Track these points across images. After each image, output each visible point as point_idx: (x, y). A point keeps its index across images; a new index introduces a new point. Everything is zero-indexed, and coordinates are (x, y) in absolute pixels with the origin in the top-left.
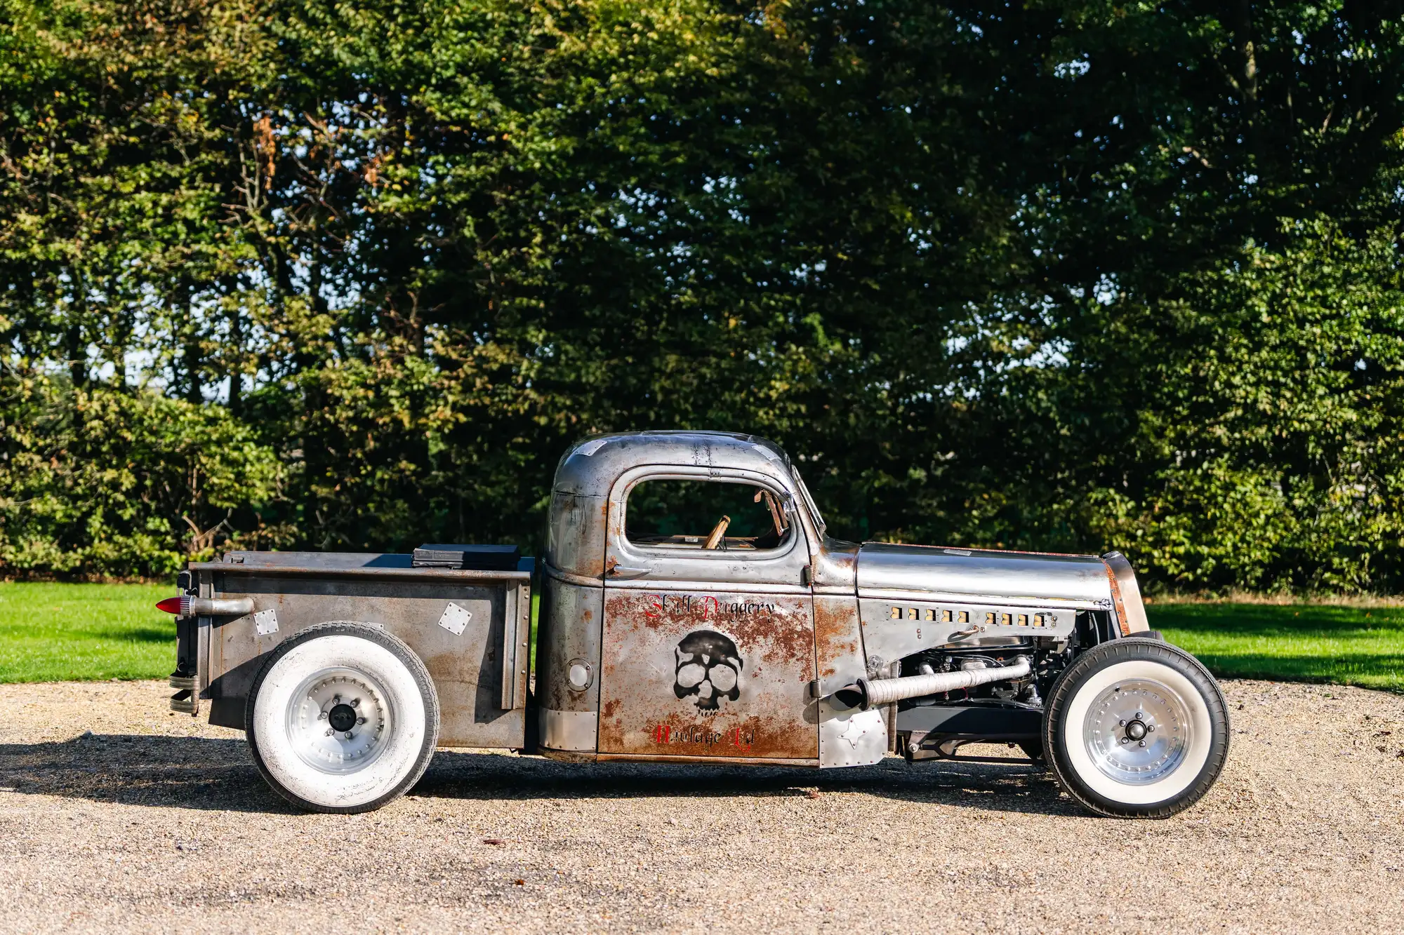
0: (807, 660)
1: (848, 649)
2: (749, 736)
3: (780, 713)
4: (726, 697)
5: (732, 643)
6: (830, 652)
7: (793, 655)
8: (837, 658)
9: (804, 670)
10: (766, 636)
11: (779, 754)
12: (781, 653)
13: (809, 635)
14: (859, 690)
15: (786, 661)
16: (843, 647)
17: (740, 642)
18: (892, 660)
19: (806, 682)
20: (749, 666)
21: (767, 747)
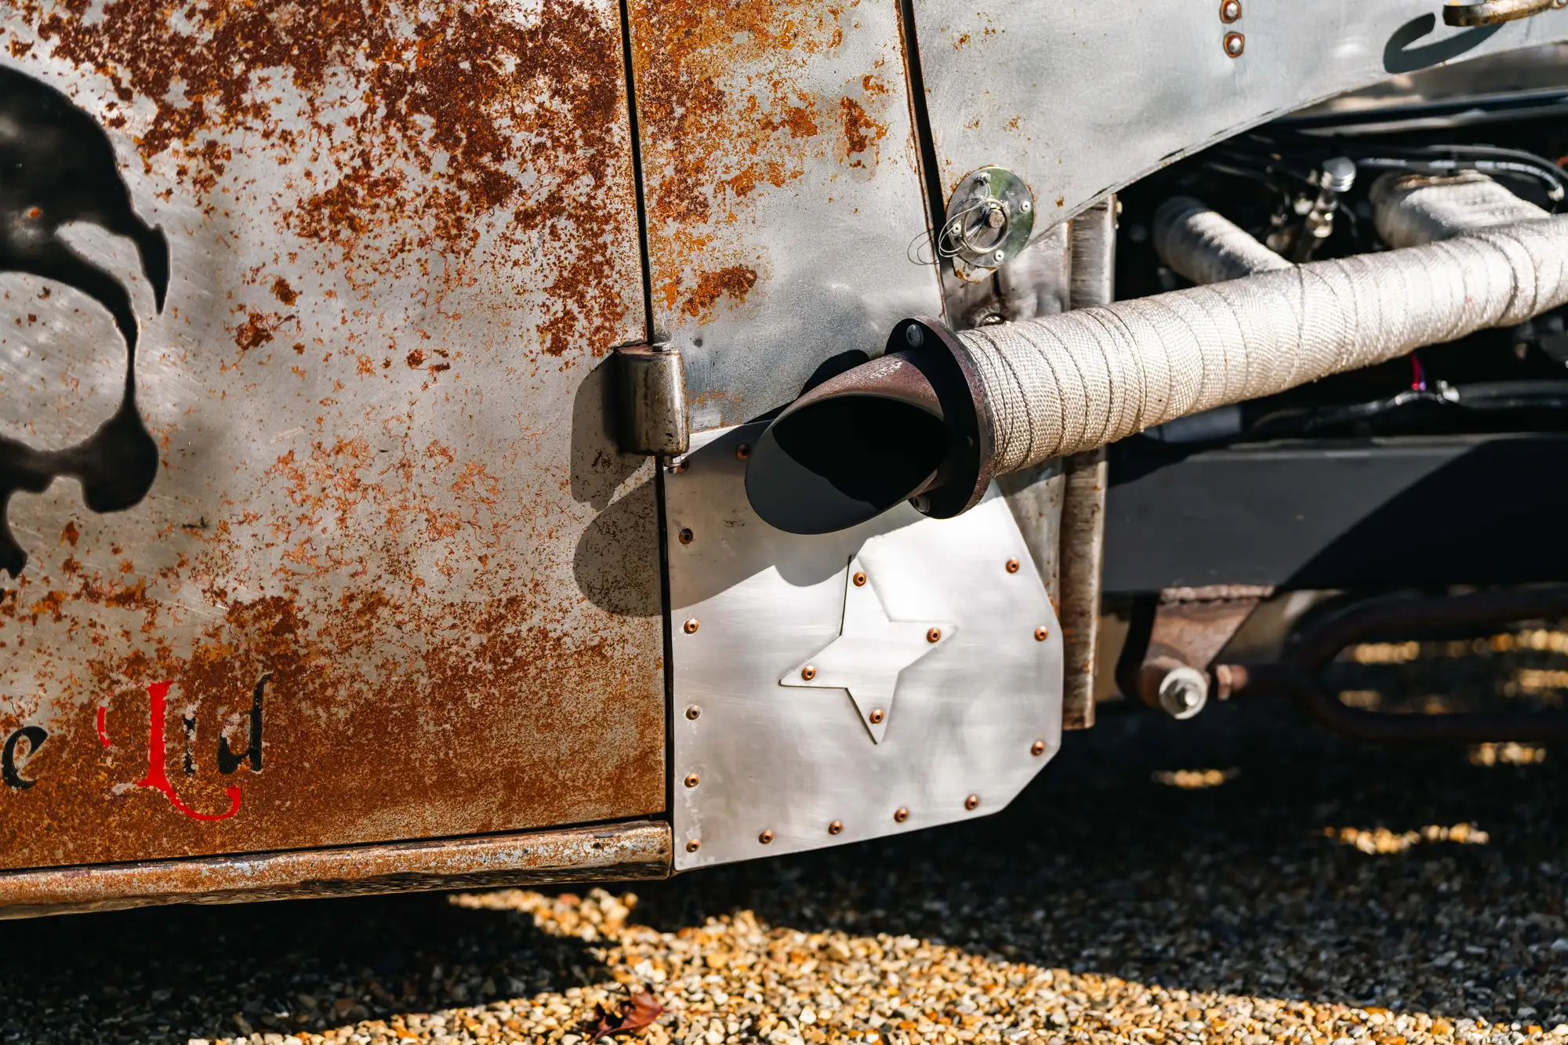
0: (588, 217)
1: (832, 136)
2: (233, 727)
3: (427, 565)
4: (66, 487)
5: (82, 121)
6: (728, 160)
7: (495, 190)
8: (765, 195)
9: (568, 284)
10: (310, 71)
11: (431, 816)
12: (415, 182)
13: (595, 53)
14: (924, 389)
15: (453, 232)
16: (800, 122)
17: (142, 113)
18: (1080, 197)
19: (582, 359)
20: (212, 272)
21: (351, 781)
